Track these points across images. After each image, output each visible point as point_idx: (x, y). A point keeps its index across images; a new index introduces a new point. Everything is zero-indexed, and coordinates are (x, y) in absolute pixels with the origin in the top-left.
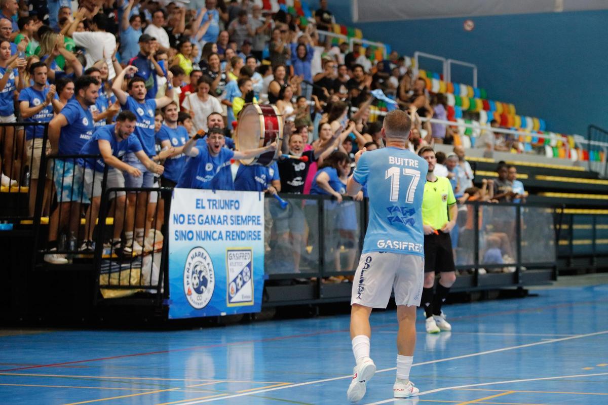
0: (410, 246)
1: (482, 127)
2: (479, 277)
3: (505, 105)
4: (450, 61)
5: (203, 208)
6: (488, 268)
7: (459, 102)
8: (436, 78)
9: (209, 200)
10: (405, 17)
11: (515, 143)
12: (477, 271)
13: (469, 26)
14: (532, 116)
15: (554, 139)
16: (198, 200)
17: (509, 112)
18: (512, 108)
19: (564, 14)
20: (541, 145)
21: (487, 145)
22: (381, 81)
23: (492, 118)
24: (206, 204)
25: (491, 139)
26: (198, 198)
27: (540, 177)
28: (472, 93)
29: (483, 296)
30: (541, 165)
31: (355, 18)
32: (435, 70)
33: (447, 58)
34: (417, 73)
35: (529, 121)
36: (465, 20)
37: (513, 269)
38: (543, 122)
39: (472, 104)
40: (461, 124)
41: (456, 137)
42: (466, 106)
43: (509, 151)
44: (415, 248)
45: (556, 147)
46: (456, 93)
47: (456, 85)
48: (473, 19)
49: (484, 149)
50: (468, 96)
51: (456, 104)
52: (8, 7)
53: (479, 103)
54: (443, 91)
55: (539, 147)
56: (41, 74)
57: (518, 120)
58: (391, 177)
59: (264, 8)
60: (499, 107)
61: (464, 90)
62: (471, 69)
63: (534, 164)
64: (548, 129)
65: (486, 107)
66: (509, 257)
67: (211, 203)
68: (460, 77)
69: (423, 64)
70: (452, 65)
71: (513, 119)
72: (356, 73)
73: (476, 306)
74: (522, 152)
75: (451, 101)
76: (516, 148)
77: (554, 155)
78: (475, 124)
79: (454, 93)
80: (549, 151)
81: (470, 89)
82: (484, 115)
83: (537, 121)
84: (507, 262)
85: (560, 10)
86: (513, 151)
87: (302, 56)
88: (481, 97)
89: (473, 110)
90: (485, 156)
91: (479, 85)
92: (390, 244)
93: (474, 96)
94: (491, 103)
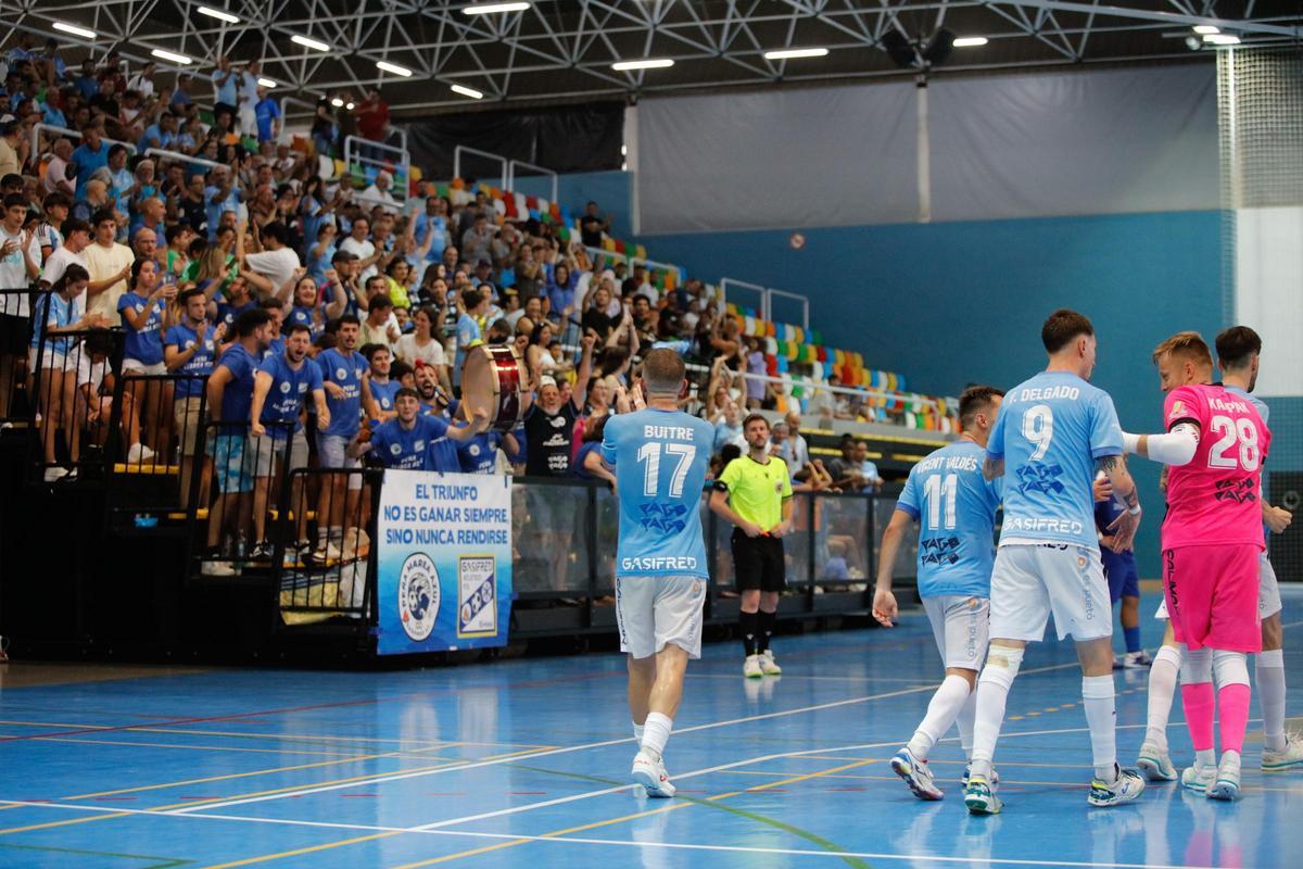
0: (668, 563)
1: (816, 385)
2: (815, 598)
3: (849, 354)
4: (770, 291)
5: (426, 497)
6: (826, 585)
7: (783, 349)
8: (751, 315)
9: (435, 487)
10: (707, 229)
11: (862, 407)
12: (811, 589)
13: (797, 241)
14: (886, 370)
15: (918, 402)
16: (419, 486)
17: (855, 365)
18: (858, 359)
19: (932, 225)
20: (899, 410)
21: (824, 411)
22: (673, 319)
23: (829, 372)
24: (430, 491)
25: (828, 401)
26: (419, 483)
27: (898, 457)
28: (801, 337)
29: (821, 625)
30: (900, 439)
31: (636, 230)
32: (749, 304)
33: (767, 287)
34: (723, 308)
35: (882, 376)
36: (793, 233)
37: (862, 587)
38: (902, 379)
39: (802, 353)
40: (787, 380)
41: (780, 399)
42: (793, 356)
43: (855, 419)
44: (676, 564)
45: (921, 414)
46: (777, 336)
47: (779, 326)
48: (801, 232)
49: (820, 417)
50: (795, 340)
51: (779, 352)
52: (151, 211)
53: (812, 351)
54: (760, 333)
55: (897, 415)
56: (198, 305)
57: (866, 375)
58: (645, 459)
59: (506, 215)
60: (840, 357)
61: (791, 332)
62: (802, 303)
63: (889, 438)
64: (909, 390)
65: (822, 358)
66: (857, 569)
67: (437, 490)
68: (784, 314)
69: (733, 296)
70: (773, 296)
71: (861, 374)
72: (638, 307)
73: (810, 640)
74: (873, 421)
75: (772, 348)
76: (865, 416)
77: (918, 426)
78: (806, 380)
79: (775, 336)
80: (910, 419)
81: (799, 330)
82: (818, 368)
83: (893, 377)
84: (854, 577)
85: (926, 220)
86: (861, 420)
87: (563, 281)
88: (814, 343)
89: (805, 362)
90: (820, 427)
91: (812, 326)
92: (639, 564)
93: (805, 342)
94: (829, 352)
